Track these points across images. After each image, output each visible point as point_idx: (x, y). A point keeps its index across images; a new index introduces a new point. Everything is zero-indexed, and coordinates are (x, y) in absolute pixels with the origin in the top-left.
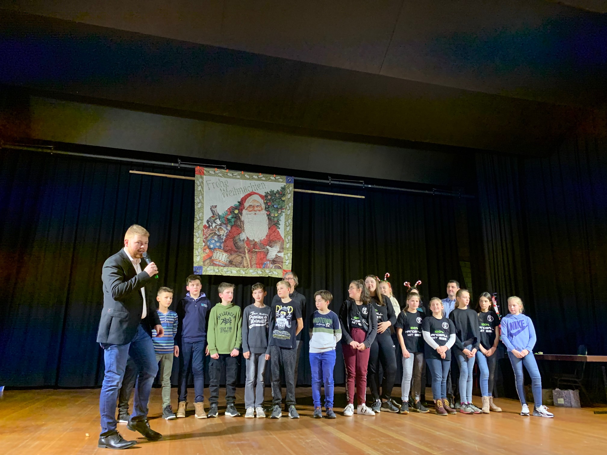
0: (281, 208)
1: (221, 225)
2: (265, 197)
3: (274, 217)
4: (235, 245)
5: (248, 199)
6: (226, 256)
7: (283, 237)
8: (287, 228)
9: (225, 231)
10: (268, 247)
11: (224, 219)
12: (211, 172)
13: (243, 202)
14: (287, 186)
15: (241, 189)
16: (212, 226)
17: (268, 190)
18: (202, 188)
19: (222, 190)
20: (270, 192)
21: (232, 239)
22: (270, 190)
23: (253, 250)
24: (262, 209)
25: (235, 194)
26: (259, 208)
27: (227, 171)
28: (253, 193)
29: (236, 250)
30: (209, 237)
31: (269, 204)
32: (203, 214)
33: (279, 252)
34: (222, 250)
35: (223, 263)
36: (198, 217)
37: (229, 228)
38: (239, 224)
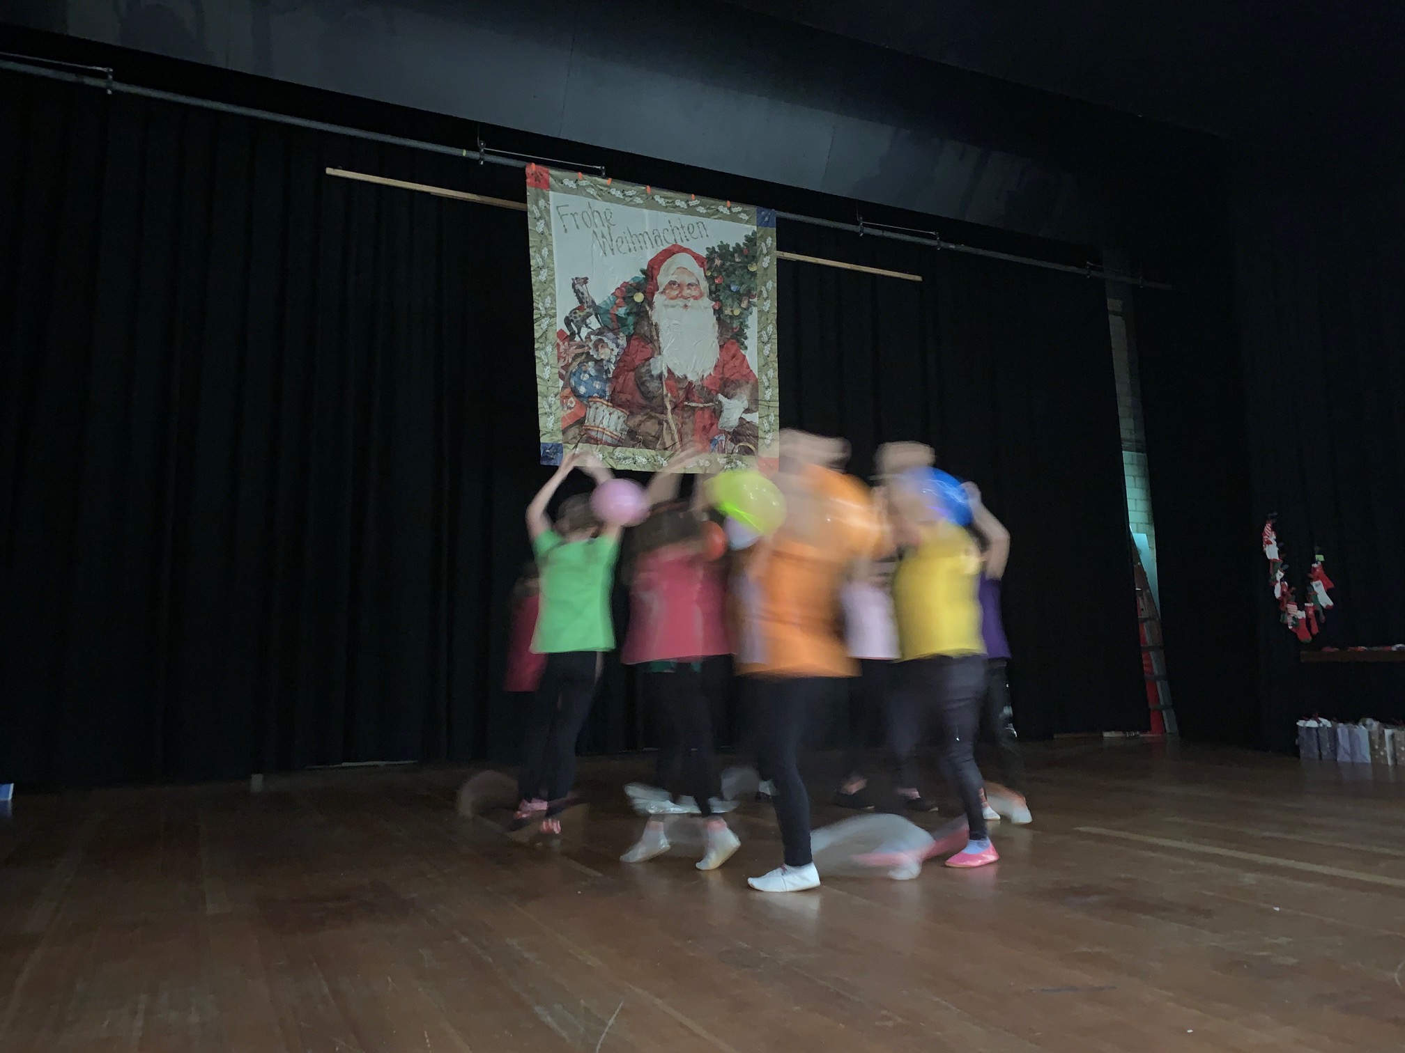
0: (749, 294)
1: (600, 332)
2: (705, 262)
3: (732, 317)
4: (639, 388)
5: (666, 263)
6: (619, 418)
7: (756, 372)
8: (763, 349)
9: (612, 350)
10: (721, 397)
11: (610, 316)
12: (566, 182)
13: (654, 271)
14: (758, 235)
15: (645, 235)
16: (579, 333)
17: (715, 244)
18: (548, 225)
19: (599, 235)
20: (718, 246)
21: (632, 374)
22: (720, 244)
23: (686, 403)
24: (702, 295)
25: (632, 249)
26: (695, 290)
27: (608, 181)
28: (676, 250)
29: (642, 401)
30: (575, 364)
31: (716, 281)
32: (555, 300)
33: (747, 411)
34: (608, 401)
35: (613, 435)
36: (541, 308)
37: (623, 342)
38: (648, 334)
